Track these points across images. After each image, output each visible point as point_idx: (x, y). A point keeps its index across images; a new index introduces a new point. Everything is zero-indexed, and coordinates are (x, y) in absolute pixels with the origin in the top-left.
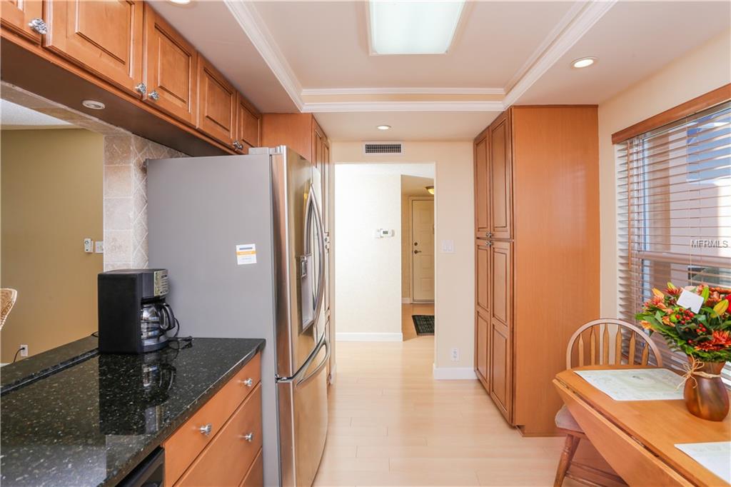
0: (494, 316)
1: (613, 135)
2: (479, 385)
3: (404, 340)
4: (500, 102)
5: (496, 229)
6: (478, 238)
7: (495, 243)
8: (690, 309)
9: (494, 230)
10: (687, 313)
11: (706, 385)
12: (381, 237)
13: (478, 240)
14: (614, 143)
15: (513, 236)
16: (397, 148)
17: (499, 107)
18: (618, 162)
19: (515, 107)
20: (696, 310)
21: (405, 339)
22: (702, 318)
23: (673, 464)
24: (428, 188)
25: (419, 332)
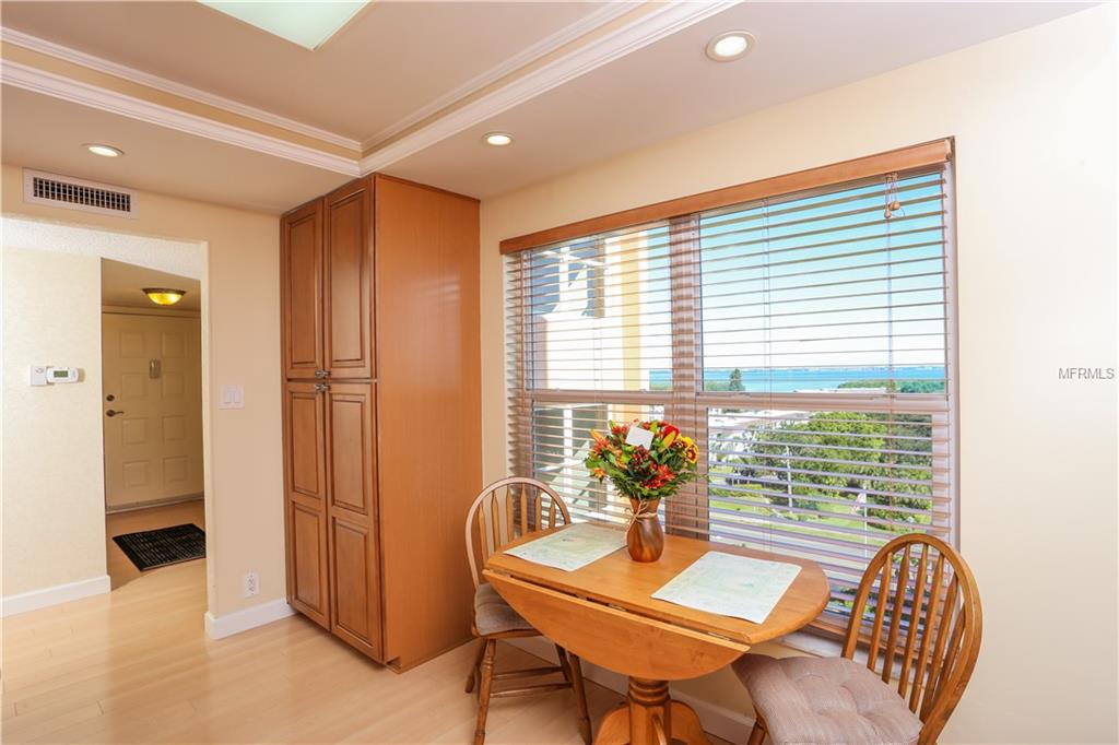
0: (333, 504)
1: (501, 243)
2: (300, 624)
3: (112, 589)
4: (355, 162)
5: (335, 364)
6: (289, 380)
7: (333, 386)
8: (641, 446)
9: (331, 367)
10: (640, 452)
11: (647, 525)
12: (49, 383)
13: (292, 384)
14: (502, 252)
15: (374, 374)
16: (120, 202)
17: (353, 169)
18: (507, 278)
19: (381, 175)
20: (647, 447)
21: (114, 587)
22: (653, 454)
23: (660, 616)
24: (147, 291)
25: (142, 566)
